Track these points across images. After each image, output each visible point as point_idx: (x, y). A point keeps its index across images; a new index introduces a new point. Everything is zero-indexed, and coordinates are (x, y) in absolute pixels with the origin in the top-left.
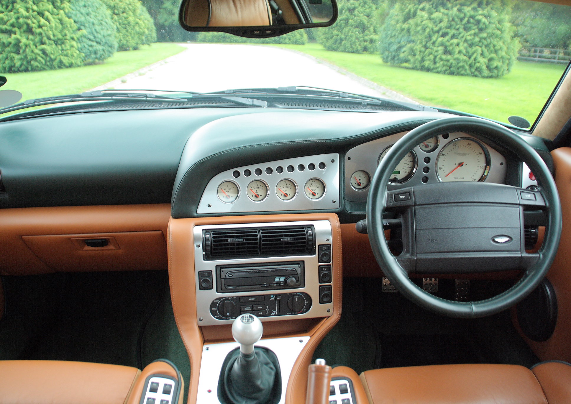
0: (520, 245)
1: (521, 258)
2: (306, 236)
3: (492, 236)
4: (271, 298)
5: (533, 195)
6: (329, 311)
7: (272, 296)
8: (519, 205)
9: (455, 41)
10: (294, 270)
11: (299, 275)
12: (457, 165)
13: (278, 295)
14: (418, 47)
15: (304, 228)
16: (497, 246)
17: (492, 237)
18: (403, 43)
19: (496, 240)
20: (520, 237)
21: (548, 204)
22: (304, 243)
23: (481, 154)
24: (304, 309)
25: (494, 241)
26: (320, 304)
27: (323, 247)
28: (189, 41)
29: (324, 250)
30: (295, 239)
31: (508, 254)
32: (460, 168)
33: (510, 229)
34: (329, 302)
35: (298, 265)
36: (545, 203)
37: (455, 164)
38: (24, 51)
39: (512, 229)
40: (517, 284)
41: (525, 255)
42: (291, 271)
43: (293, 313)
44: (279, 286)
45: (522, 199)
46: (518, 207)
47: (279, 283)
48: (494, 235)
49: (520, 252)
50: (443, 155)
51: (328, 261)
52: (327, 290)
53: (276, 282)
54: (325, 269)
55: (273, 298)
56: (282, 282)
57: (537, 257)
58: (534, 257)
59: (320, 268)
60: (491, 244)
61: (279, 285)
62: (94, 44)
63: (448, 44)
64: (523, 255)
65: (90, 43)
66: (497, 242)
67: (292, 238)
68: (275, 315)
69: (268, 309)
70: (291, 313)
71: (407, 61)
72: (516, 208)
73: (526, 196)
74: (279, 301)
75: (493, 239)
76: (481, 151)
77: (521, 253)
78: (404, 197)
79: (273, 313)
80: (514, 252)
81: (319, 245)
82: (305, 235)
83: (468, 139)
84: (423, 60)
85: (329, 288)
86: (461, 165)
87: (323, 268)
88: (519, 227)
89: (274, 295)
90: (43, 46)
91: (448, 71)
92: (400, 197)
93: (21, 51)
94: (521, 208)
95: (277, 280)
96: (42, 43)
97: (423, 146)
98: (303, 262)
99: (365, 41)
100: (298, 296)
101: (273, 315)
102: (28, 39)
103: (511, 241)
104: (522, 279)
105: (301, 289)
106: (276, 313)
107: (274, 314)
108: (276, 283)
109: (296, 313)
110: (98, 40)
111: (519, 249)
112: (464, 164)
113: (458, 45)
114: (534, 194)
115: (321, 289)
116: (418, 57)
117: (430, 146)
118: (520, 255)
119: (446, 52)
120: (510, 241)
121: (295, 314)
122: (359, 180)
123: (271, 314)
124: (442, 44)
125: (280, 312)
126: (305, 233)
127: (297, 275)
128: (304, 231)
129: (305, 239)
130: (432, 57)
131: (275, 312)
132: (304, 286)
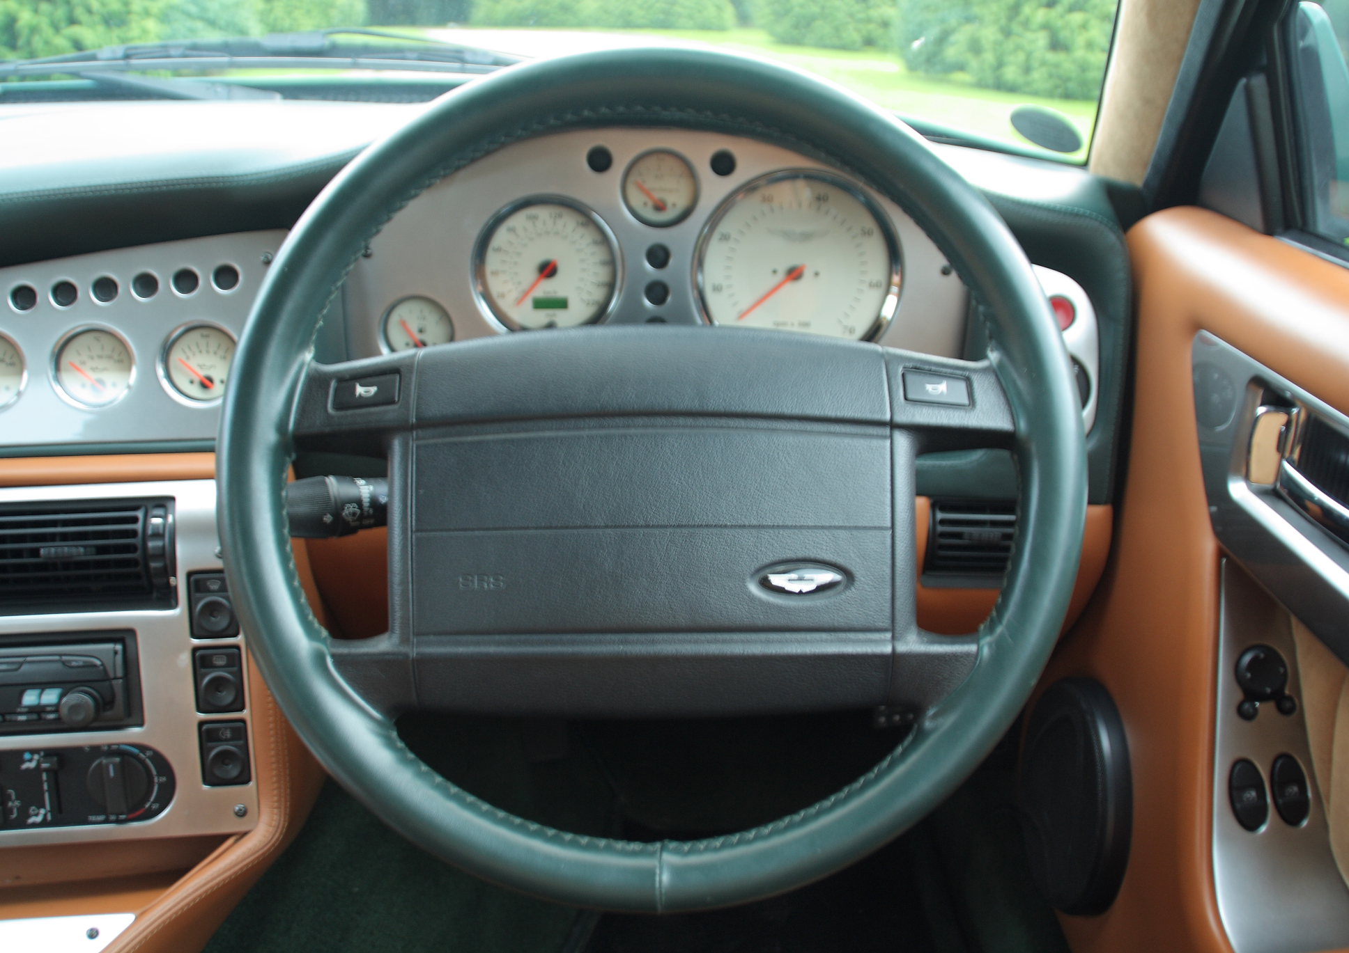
0: (888, 605)
1: (894, 657)
2: (137, 541)
3: (758, 565)
4: (23, 761)
5: (962, 386)
6: (242, 814)
7: (27, 756)
8: (893, 425)
9: (1077, 18)
10: (95, 666)
11: (114, 682)
12: (781, 276)
13: (49, 753)
14: (989, 34)
15: (136, 508)
16: (780, 608)
17: (758, 570)
18: (953, 22)
19: (776, 580)
20: (888, 571)
21: (1022, 425)
22: (134, 563)
23: (866, 233)
24: (153, 802)
25: (765, 584)
26: (206, 787)
27: (209, 579)
28: (451, 24)
29: (213, 592)
30: (101, 550)
31: (832, 641)
32: (791, 287)
33: (842, 534)
34: (243, 778)
35: (110, 646)
36: (1014, 422)
37: (775, 272)
38: (29, 43)
39: (854, 532)
40: (876, 770)
41: (913, 643)
42: (83, 667)
43: (113, 818)
44: (40, 721)
45: (906, 398)
46: (883, 437)
47: (38, 710)
48: (767, 561)
49: (889, 635)
50: (725, 238)
51: (231, 632)
52: (232, 739)
53: (25, 707)
54: (221, 662)
55: (30, 760)
56: (49, 709)
57: (968, 655)
58: (954, 657)
59: (201, 660)
60: (752, 598)
61: (40, 718)
62: (199, 25)
63: (1060, 23)
64: (902, 648)
65: (189, 23)
66: (780, 591)
67: (85, 547)
68: (44, 824)
69: (17, 803)
70: (101, 818)
71: (961, 67)
72: (875, 443)
73: (929, 387)
74: (53, 773)
75: (762, 574)
76: (870, 223)
77: (893, 638)
78: (373, 390)
79: (37, 815)
80: (861, 636)
81: (190, 574)
82: (134, 533)
83: (809, 177)
84: (1000, 65)
85: (239, 730)
86: (794, 274)
87: (211, 656)
88: (889, 524)
89: (33, 751)
90: (76, 31)
91: (1060, 91)
92: (360, 390)
93: (21, 42)
94: (903, 443)
95: (30, 698)
96: (72, 21)
97: (645, 204)
98: (131, 632)
99: (869, 20)
100: (117, 760)
101: (34, 825)
102: (36, 11)
103: (847, 587)
104: (899, 750)
105: (133, 734)
106: (45, 815)
107: (39, 819)
108: (25, 710)
109: (123, 817)
110: (211, 15)
111: (886, 623)
112: (808, 274)
113: (1084, 26)
114: (968, 381)
115: (207, 735)
116: (989, 57)
117: (674, 205)
118: (888, 649)
119: (1056, 45)
120: (840, 588)
121: (118, 822)
122: (421, 331)
123: (31, 820)
124: (1046, 27)
125: (60, 811)
126: (139, 526)
127: (107, 683)
128: (135, 520)
129: (131, 548)
130: (1021, 57)
131: (42, 811)
132: (141, 724)
